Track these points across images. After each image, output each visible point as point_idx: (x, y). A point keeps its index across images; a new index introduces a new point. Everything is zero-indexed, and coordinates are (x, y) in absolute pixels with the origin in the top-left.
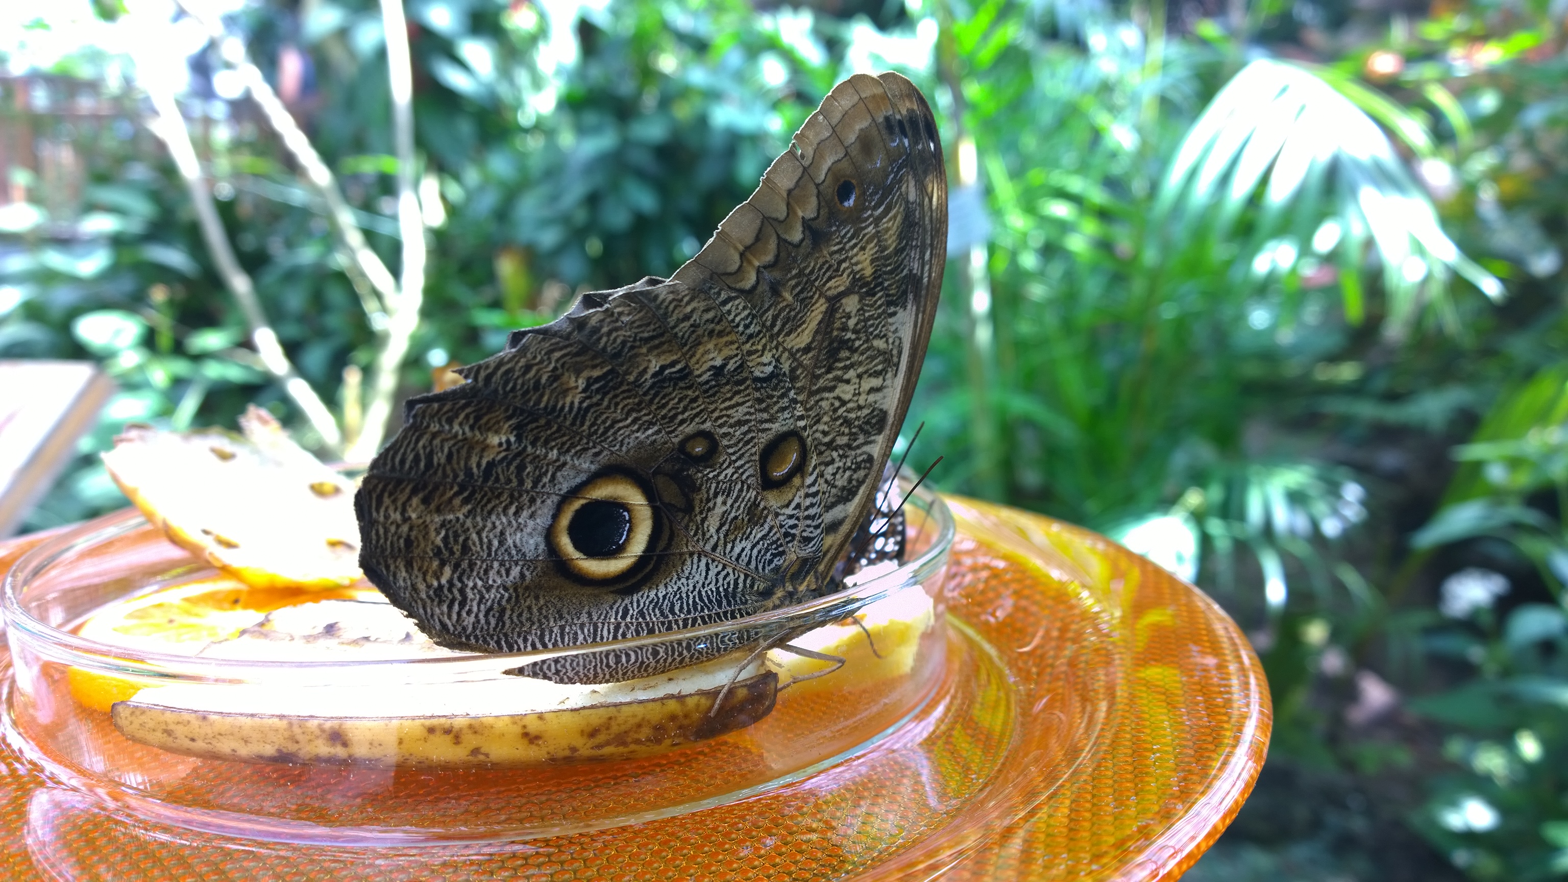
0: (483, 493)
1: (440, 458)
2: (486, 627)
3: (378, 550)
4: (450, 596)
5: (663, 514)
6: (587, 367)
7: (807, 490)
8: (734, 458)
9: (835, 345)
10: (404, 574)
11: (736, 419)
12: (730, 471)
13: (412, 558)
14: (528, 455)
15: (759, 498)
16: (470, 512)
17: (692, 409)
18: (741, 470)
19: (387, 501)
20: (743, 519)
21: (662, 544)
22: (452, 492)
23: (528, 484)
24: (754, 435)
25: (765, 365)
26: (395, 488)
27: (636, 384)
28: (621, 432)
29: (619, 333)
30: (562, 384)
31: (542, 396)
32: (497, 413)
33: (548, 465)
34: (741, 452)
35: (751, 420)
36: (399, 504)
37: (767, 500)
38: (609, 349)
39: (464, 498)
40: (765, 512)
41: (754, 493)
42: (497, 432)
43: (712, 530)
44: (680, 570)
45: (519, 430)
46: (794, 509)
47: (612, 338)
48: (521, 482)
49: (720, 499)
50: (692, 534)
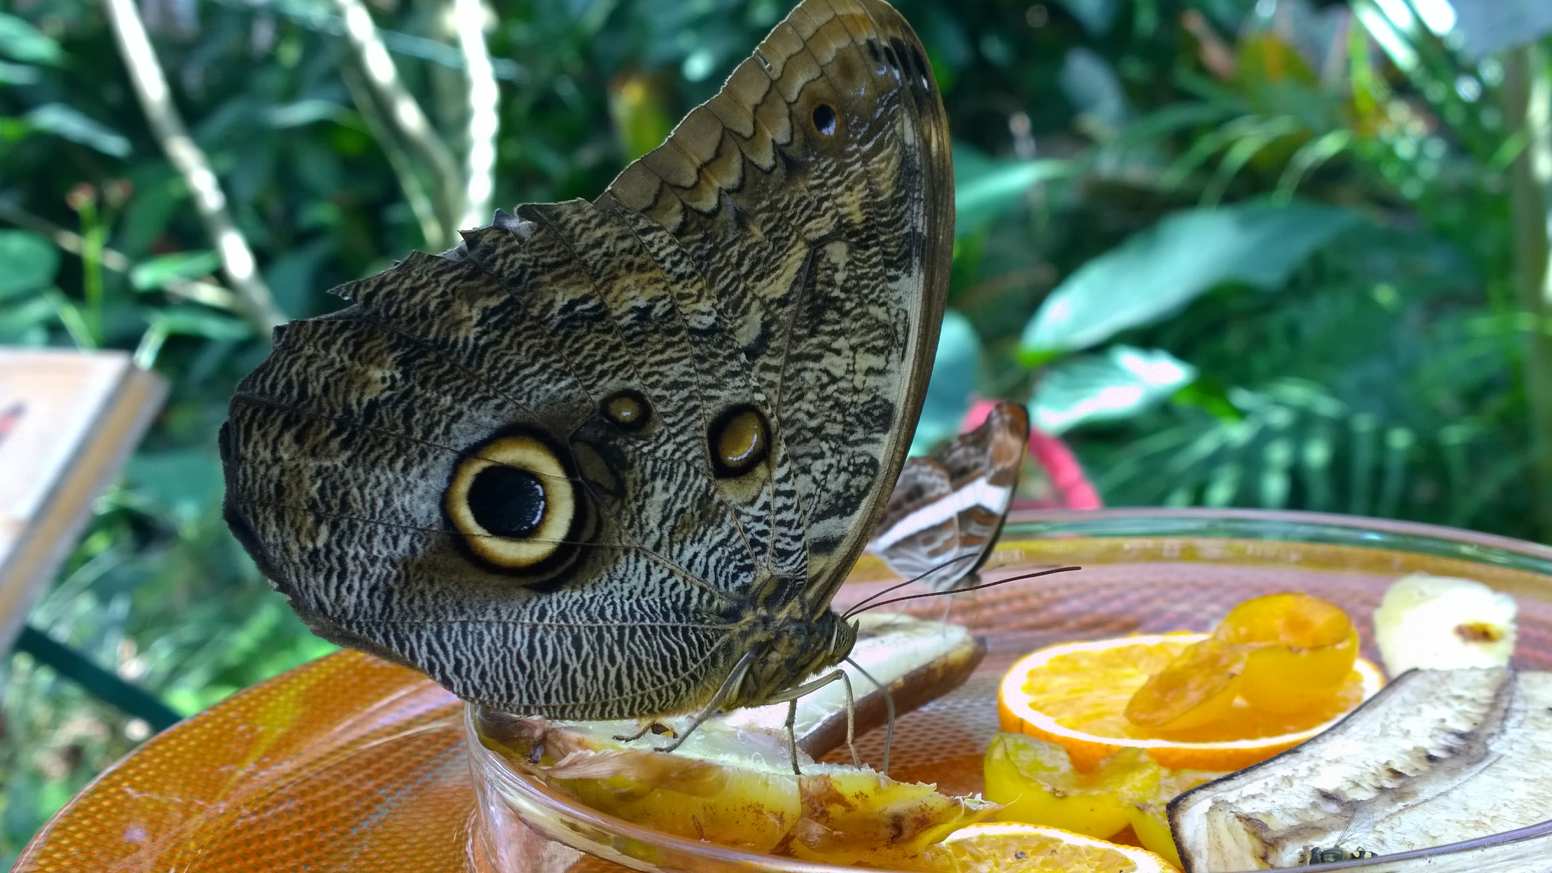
0: (364, 437)
1: (314, 388)
2: (370, 612)
3: (246, 493)
4: (327, 565)
5: (587, 495)
6: (482, 294)
7: (776, 486)
8: (673, 430)
9: (819, 302)
10: (274, 528)
11: (671, 379)
12: (670, 447)
13: (284, 508)
14: (417, 397)
15: (712, 488)
16: (350, 460)
17: (614, 359)
18: (684, 449)
19: (256, 434)
20: (693, 515)
21: (587, 534)
22: (329, 431)
23: (418, 434)
24: (698, 403)
25: (703, 314)
26: (265, 416)
27: (541, 320)
28: (528, 381)
29: (517, 255)
30: (454, 314)
31: (430, 326)
32: (380, 341)
33: (441, 413)
34: (682, 424)
35: (691, 384)
36: (270, 439)
37: (722, 492)
38: (506, 273)
39: (342, 441)
40: (722, 508)
41: (705, 481)
42: (380, 366)
43: (653, 524)
44: (611, 569)
45: (404, 363)
46: (762, 509)
47: (509, 261)
48: (409, 430)
49: (659, 483)
50: (626, 524)
